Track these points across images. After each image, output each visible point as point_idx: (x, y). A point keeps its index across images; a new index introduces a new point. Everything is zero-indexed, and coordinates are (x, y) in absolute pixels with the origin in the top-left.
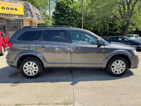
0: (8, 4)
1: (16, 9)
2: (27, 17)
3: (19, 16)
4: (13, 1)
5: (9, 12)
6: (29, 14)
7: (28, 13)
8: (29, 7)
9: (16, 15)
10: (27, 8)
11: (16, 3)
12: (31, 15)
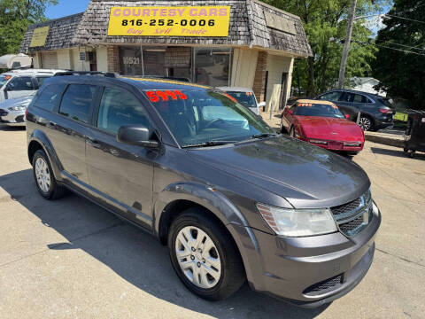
0: (196, 10)
1: (211, 23)
2: (234, 42)
3: (215, 39)
4: (210, 2)
5: (193, 32)
6: (242, 33)
7: (240, 29)
8: (247, 10)
9: (208, 38)
10: (241, 14)
11: (215, 4)
12: (247, 33)
